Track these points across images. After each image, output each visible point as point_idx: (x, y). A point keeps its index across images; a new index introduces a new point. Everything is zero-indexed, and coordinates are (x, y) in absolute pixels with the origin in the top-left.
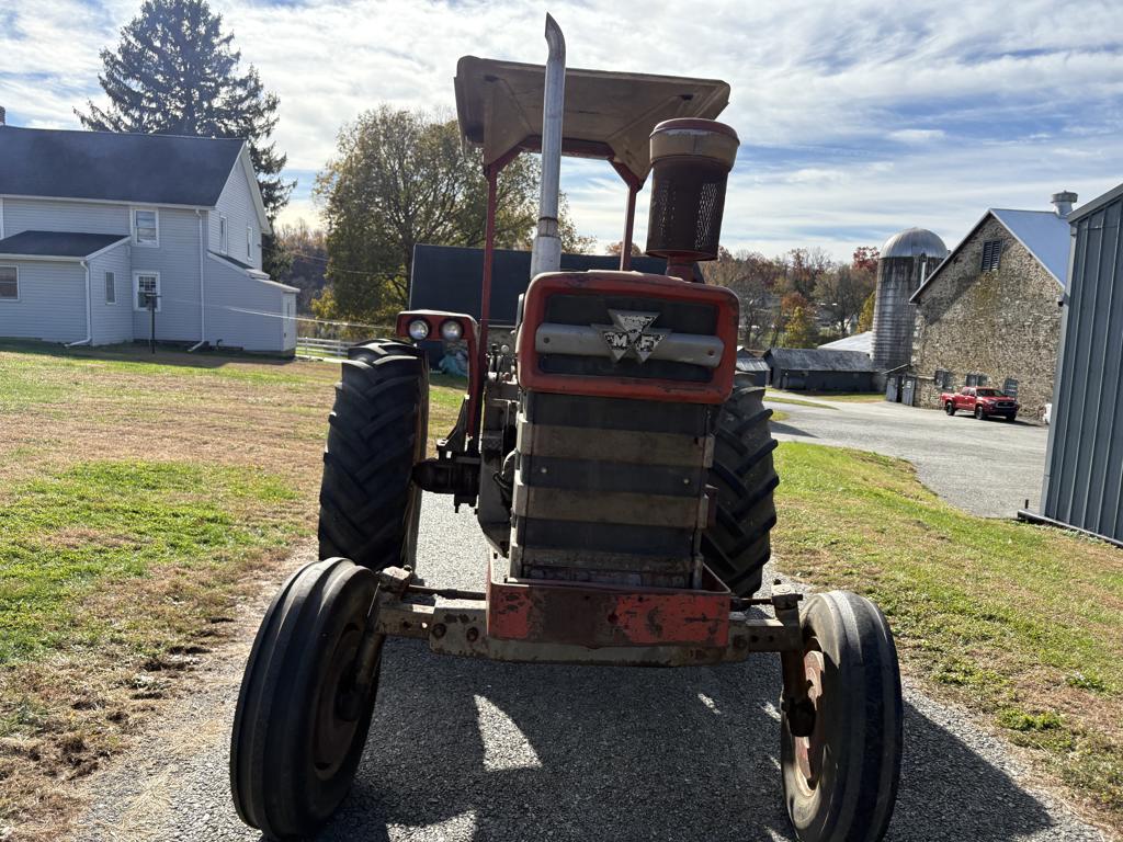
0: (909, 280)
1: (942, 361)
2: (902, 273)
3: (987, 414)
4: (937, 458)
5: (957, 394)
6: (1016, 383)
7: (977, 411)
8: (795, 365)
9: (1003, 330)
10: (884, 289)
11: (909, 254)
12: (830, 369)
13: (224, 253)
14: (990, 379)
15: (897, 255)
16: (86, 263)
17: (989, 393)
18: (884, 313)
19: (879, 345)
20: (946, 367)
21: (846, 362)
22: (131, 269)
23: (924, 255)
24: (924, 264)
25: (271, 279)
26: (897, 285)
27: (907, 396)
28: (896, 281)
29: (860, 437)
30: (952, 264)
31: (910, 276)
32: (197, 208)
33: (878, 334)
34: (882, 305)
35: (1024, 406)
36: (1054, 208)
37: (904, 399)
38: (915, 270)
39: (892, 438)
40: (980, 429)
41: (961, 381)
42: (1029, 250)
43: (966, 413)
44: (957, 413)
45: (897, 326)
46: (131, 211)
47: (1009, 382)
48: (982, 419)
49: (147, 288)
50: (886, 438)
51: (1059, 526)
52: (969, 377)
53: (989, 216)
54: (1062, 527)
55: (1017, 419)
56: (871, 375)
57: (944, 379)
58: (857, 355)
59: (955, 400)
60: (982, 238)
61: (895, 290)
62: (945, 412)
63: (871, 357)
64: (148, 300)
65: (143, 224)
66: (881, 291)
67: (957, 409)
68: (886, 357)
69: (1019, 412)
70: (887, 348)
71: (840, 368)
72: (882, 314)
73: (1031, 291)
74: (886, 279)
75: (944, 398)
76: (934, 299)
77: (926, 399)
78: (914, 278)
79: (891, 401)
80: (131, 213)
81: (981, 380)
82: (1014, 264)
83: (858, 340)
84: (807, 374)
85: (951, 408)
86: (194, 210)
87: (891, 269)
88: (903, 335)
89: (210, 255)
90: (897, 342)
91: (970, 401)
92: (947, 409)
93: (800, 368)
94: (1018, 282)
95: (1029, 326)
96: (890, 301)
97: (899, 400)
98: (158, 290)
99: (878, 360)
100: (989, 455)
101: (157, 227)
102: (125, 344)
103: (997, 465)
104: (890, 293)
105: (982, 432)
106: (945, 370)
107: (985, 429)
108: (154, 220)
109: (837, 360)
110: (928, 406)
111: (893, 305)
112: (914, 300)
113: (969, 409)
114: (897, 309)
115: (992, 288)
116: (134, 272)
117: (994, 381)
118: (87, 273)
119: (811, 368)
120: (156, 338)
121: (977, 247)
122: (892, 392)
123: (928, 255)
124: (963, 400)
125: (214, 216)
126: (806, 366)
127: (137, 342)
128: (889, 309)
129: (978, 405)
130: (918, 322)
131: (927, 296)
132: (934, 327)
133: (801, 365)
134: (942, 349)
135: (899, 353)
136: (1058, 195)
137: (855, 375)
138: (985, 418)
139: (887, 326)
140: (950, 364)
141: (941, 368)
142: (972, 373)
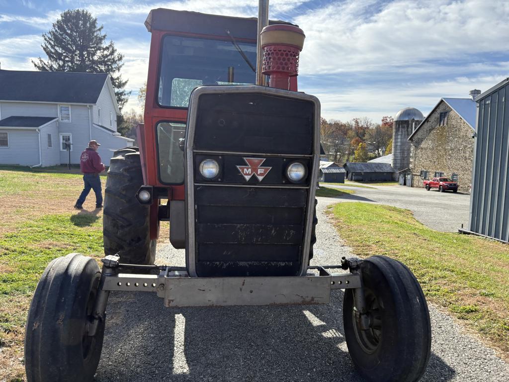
0: (407, 131)
1: (423, 166)
2: (404, 127)
3: (445, 190)
4: (422, 209)
5: (431, 181)
6: (457, 175)
7: (440, 188)
8: (358, 170)
9: (450, 152)
10: (397, 135)
11: (407, 119)
12: (373, 171)
13: (100, 124)
14: (445, 174)
15: (402, 120)
16: (39, 130)
17: (445, 180)
18: (397, 145)
19: (395, 160)
21: (380, 168)
22: (59, 132)
23: (413, 119)
24: (414, 123)
25: (121, 136)
26: (402, 133)
27: (408, 182)
28: (402, 131)
29: (388, 201)
30: (426, 122)
31: (408, 128)
32: (88, 105)
33: (395, 155)
34: (396, 142)
35: (461, 186)
36: (471, 97)
37: (407, 183)
38: (410, 126)
39: (402, 200)
40: (442, 196)
41: (432, 175)
42: (460, 116)
43: (435, 189)
44: (431, 189)
45: (402, 151)
46: (58, 106)
47: (454, 175)
48: (442, 192)
49: (66, 141)
50: (400, 200)
51: (476, 235)
52: (436, 173)
53: (442, 101)
54: (478, 235)
55: (458, 191)
56: (392, 173)
57: (424, 174)
58: (385, 165)
59: (430, 184)
60: (439, 111)
61: (401, 135)
63: (392, 165)
64: (67, 146)
65: (64, 112)
66: (395, 135)
68: (398, 165)
69: (459, 188)
70: (399, 161)
71: (377, 171)
72: (396, 146)
73: (462, 134)
74: (397, 130)
75: (425, 183)
76: (419, 139)
77: (417, 184)
78: (409, 130)
79: (401, 185)
80: (58, 108)
81: (441, 174)
82: (454, 122)
83: (385, 158)
84: (363, 173)
85: (428, 187)
86: (86, 106)
87: (399, 126)
88: (406, 155)
89: (94, 125)
90: (403, 159)
91: (436, 184)
92: (426, 188)
93: (360, 171)
94: (456, 130)
95: (462, 150)
96: (399, 140)
97: (405, 184)
98: (71, 141)
99: (395, 167)
100: (446, 207)
101: (70, 113)
102: (56, 166)
103: (450, 211)
104: (399, 137)
105: (443, 198)
106: (425, 170)
107: (444, 196)
108: (68, 110)
109: (377, 168)
110: (417, 187)
111: (401, 142)
112: (410, 139)
113: (436, 187)
114: (403, 144)
115: (445, 134)
116: (60, 134)
117: (447, 174)
118: (39, 135)
119: (365, 171)
120: (71, 163)
121: (437, 115)
122: (401, 180)
123: (415, 119)
124: (434, 184)
125: (95, 108)
126: (363, 170)
127: (62, 165)
128: (399, 144)
129: (440, 186)
130: (412, 149)
131: (416, 137)
132: (419, 151)
133: (360, 170)
134: (423, 161)
135: (404, 163)
136: (472, 91)
137: (385, 174)
138: (444, 191)
139: (398, 151)
140: (427, 168)
141: (423, 169)
142: (437, 171)
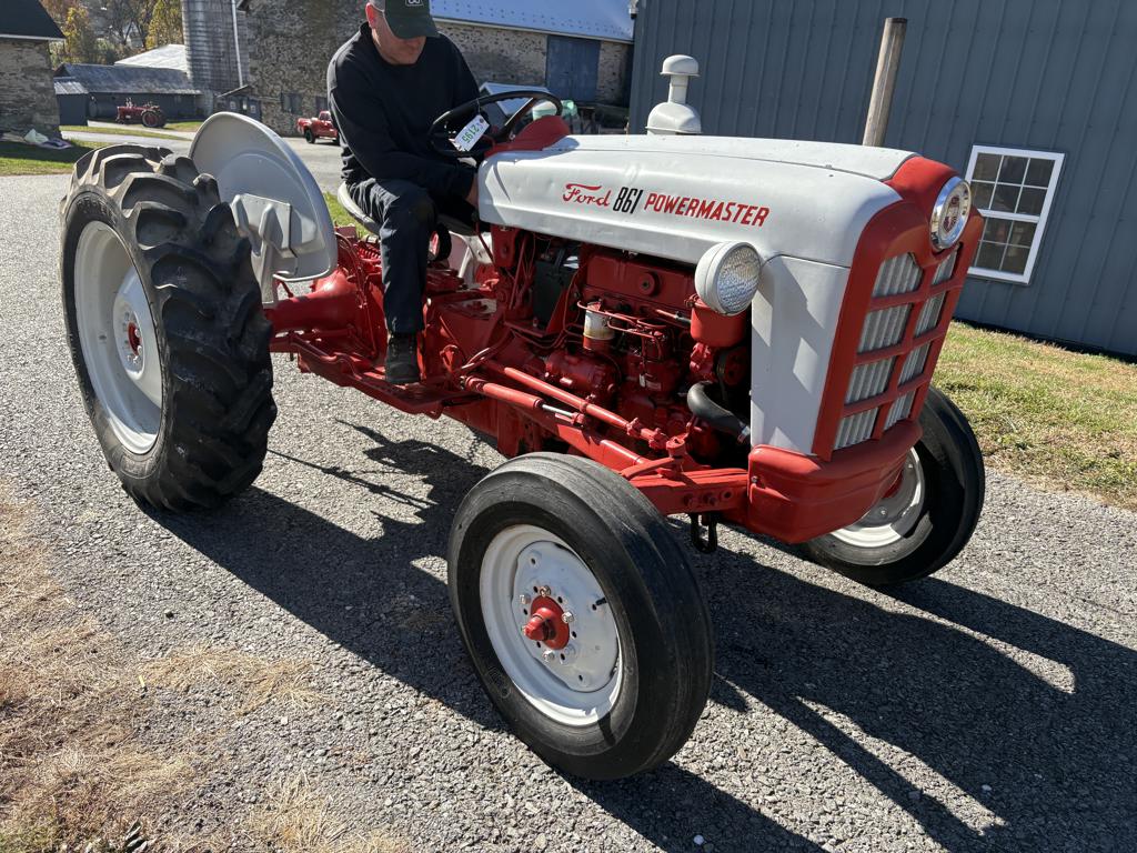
1: (286, 82)
5: (315, 119)
8: (101, 86)
12: (145, 91)
18: (196, 21)
19: (194, 60)
20: (291, 88)
21: (162, 82)
33: (193, 48)
34: (190, 12)
41: (309, 104)
43: (328, 139)
44: (318, 141)
45: (213, 39)
52: (317, 99)
57: (289, 102)
58: (172, 73)
59: (315, 125)
62: (305, 140)
63: (189, 76)
67: (318, 137)
68: (207, 76)
70: (207, 66)
71: (158, 89)
72: (192, 23)
75: (301, 124)
83: (162, 55)
85: (311, 135)
88: (222, 50)
90: (216, 58)
91: (328, 126)
92: (306, 136)
93: (108, 91)
96: (199, 7)
99: (197, 80)
106: (289, 91)
109: (151, 81)
111: (205, 12)
113: (329, 135)
114: (210, 18)
119: (123, 90)
124: (322, 126)
126: (115, 87)
128: (201, 17)
132: (270, 40)
133: (108, 86)
134: (283, 67)
137: (177, 99)
139: (202, 38)
140: (295, 85)
141: (285, 89)
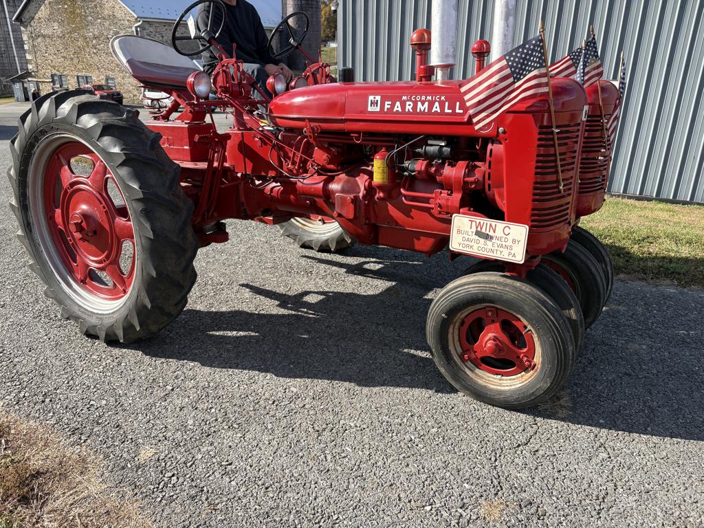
1: (54, 67)
6: (113, 79)
9: (94, 42)
14: (94, 78)
20: (58, 71)
41: (73, 81)
47: (107, 79)
52: (78, 77)
57: (59, 80)
69: (124, 100)
73: (106, 12)
81: (88, 79)
94: (96, 6)
97: (27, 100)
106: (58, 73)
112: (18, 19)
117: (98, 79)
122: (19, 93)
130: (25, 38)
131: (27, 16)
132: (39, 40)
134: (51, 58)
140: (61, 70)
141: (54, 72)
142: (80, 74)
